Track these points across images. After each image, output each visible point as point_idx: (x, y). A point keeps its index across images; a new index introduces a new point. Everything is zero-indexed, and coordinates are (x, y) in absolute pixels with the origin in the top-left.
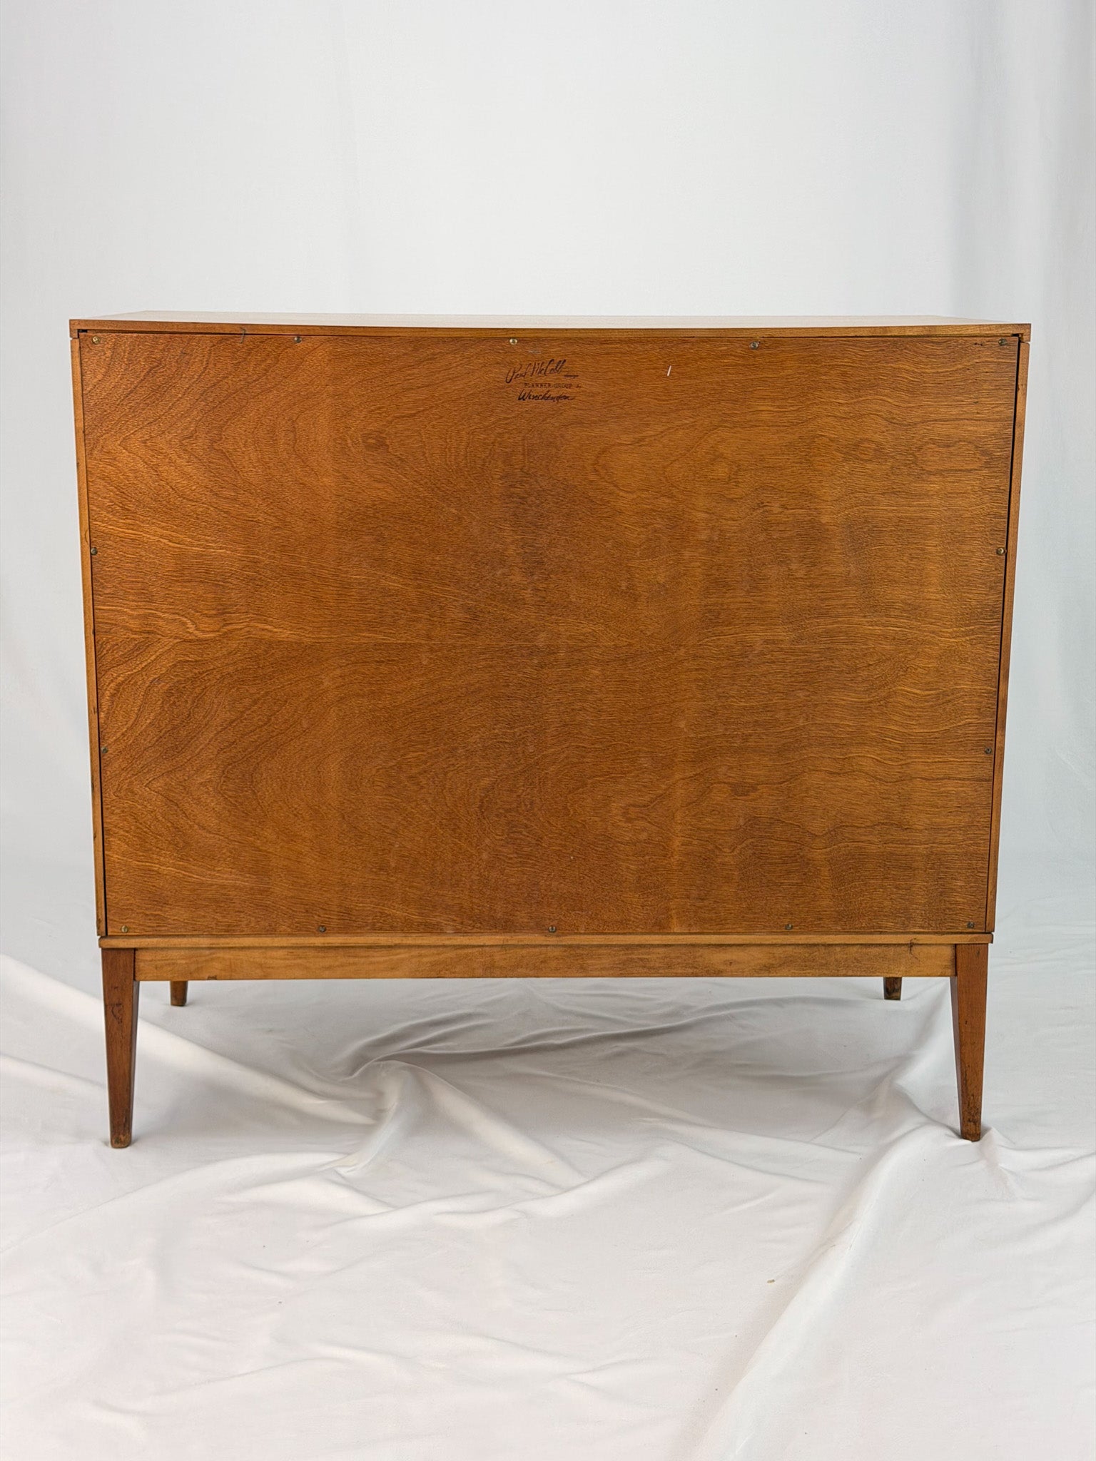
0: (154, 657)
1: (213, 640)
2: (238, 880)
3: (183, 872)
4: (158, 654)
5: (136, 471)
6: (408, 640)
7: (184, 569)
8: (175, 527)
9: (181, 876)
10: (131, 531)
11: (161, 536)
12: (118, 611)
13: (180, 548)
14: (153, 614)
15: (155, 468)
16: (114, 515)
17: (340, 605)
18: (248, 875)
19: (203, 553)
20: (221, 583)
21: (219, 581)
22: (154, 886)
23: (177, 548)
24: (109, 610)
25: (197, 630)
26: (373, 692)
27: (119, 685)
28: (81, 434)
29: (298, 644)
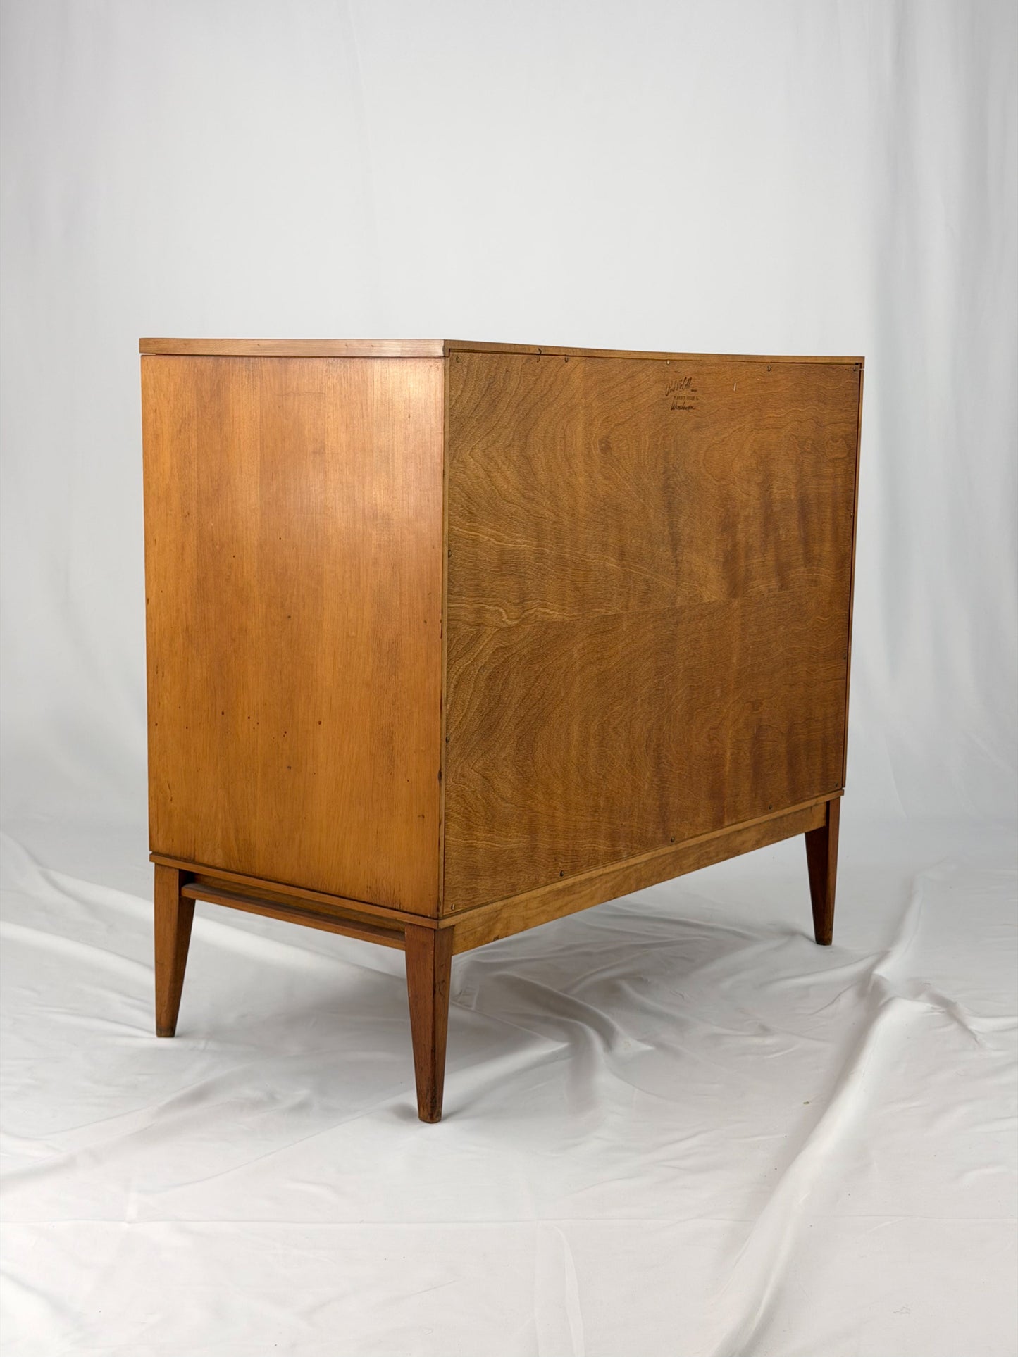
0: (482, 647)
1: (517, 626)
2: (520, 842)
3: (490, 843)
4: (484, 644)
5: (478, 478)
6: (617, 611)
7: (503, 564)
8: (499, 527)
9: (489, 846)
10: (473, 533)
11: (491, 536)
12: (461, 608)
13: (502, 546)
14: (483, 607)
15: (488, 474)
16: (463, 519)
17: (585, 586)
18: (526, 836)
19: (515, 549)
20: (523, 575)
21: (521, 573)
22: (473, 861)
23: (498, 545)
24: (457, 607)
25: (508, 618)
26: (598, 659)
27: (460, 676)
28: (447, 446)
29: (562, 623)
